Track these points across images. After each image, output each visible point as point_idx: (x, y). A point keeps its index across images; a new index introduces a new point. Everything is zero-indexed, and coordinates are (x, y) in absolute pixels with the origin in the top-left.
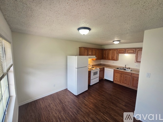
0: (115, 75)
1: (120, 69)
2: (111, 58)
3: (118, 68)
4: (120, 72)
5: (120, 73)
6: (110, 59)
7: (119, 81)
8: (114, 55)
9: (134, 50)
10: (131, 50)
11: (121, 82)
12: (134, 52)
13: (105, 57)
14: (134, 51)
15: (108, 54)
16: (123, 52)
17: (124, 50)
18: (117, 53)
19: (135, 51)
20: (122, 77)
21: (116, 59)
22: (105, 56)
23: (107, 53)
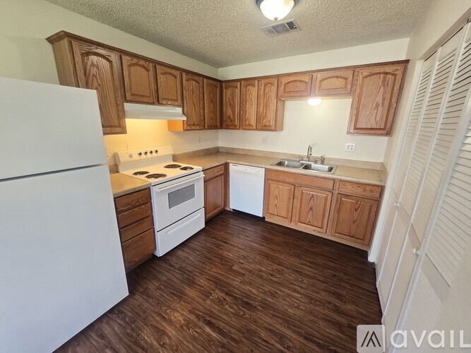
0: (269, 192)
1: (288, 166)
2: (253, 122)
3: (280, 164)
4: (291, 180)
5: (289, 183)
6: (249, 125)
7: (284, 214)
8: (266, 105)
9: (349, 74)
10: (337, 77)
11: (293, 218)
12: (349, 87)
13: (229, 117)
14: (346, 79)
15: (243, 103)
16: (302, 86)
17: (306, 78)
18: (280, 93)
19: (350, 79)
20: (295, 200)
21: (272, 123)
22: (229, 112)
23: (237, 100)
